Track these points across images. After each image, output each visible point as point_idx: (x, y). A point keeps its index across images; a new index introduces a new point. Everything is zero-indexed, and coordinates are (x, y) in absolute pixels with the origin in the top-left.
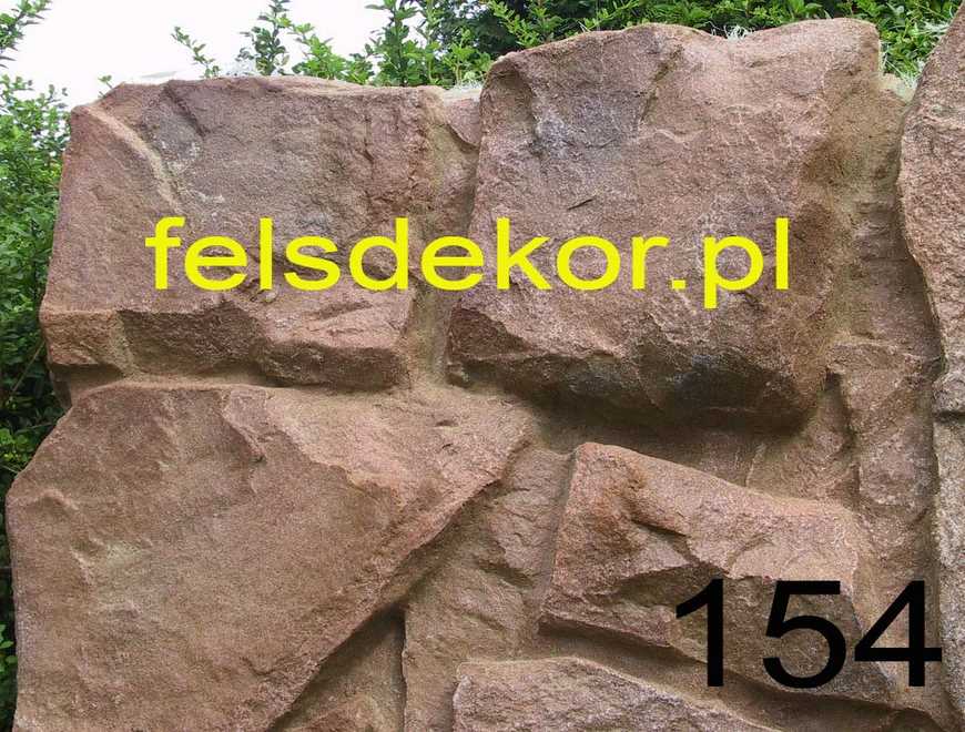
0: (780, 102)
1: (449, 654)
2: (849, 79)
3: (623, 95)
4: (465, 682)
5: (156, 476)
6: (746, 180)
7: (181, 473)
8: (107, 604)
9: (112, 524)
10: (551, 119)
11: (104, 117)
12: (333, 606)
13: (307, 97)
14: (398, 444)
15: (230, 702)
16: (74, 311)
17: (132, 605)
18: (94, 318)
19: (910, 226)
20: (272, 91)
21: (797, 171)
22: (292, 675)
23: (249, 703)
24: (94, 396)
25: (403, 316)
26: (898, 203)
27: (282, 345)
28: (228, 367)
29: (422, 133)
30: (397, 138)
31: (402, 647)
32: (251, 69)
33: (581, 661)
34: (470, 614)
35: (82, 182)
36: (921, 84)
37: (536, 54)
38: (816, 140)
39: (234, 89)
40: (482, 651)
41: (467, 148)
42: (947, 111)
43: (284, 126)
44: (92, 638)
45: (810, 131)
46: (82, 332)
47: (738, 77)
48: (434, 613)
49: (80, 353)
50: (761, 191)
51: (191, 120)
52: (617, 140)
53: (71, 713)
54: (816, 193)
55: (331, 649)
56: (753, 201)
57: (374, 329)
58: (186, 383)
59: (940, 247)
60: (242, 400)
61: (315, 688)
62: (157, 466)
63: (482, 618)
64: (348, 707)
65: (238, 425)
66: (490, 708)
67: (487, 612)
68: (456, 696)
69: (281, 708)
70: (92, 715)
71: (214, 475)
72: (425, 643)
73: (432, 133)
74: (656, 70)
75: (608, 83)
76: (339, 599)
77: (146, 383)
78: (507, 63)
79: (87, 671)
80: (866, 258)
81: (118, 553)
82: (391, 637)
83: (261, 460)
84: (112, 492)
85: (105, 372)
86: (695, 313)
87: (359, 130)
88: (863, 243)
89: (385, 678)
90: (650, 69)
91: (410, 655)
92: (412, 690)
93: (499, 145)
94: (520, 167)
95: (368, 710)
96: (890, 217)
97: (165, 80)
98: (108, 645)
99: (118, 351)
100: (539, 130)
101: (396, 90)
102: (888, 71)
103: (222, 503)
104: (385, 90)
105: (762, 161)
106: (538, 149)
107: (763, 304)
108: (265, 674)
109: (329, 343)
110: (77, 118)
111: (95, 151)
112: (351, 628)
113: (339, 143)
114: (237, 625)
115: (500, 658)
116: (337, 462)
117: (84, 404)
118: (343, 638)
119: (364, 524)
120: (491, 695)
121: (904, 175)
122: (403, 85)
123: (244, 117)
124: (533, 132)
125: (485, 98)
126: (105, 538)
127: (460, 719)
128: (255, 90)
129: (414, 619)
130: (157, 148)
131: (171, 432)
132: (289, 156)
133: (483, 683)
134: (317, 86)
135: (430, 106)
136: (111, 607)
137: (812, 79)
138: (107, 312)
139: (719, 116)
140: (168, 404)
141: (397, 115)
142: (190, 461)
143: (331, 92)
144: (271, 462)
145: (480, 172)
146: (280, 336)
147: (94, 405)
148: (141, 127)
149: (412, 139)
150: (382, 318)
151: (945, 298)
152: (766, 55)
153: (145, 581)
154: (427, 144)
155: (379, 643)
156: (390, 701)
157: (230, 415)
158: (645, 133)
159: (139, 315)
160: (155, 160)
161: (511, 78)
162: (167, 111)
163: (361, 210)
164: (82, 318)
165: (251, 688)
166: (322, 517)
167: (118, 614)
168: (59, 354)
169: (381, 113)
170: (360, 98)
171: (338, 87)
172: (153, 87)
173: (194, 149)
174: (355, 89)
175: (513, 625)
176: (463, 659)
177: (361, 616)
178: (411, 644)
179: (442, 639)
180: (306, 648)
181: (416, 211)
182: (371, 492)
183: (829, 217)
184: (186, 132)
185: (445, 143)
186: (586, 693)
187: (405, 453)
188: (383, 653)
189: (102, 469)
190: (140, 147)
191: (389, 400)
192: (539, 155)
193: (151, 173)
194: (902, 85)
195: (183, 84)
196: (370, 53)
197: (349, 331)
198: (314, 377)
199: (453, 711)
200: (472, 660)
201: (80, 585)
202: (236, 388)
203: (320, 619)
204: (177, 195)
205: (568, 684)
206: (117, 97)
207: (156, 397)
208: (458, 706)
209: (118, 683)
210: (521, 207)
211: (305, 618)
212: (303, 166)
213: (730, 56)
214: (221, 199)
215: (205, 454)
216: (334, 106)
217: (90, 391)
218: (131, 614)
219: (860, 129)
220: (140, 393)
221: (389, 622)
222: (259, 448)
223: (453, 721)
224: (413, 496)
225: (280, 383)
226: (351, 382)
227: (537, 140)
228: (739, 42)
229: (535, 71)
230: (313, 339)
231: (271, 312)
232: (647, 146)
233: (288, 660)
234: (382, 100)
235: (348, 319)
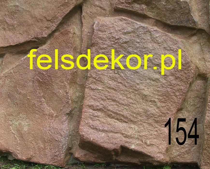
1: (93, 16)
4: (96, 22)
8: (11, 4)
12: (65, 5)
15: (42, 27)
17: (17, 4)
22: (56, 21)
23: (46, 27)
31: (82, 14)
33: (124, 18)
34: (98, 7)
40: (100, 15)
44: (8, 12)
48: (89, 6)
53: (5, 29)
55: (65, 15)
61: (62, 24)
63: (101, 7)
64: (69, 28)
66: (102, 29)
67: (102, 6)
68: (94, 26)
69: (54, 28)
70: (9, 30)
72: (87, 13)
76: (66, 3)
79: (8, 20)
82: (79, 12)
89: (78, 21)
91: (83, 16)
92: (84, 24)
95: (74, 29)
98: (13, 13)
108: (50, 20)
112: (69, 10)
114: (43, 9)
115: (105, 17)
118: (68, 12)
120: (103, 26)
127: (95, 31)
129: (84, 8)
133: (101, 23)
136: (13, 4)
155: (76, 13)
156: (79, 27)
165: (46, 24)
167: (14, 6)
175: (108, 9)
176: (96, 17)
177: (72, 7)
178: (84, 14)
179: (91, 12)
180: (59, 14)
186: (125, 25)
188: (77, 16)
199: (94, 29)
200: (98, 17)
203: (62, 8)
205: (121, 23)
208: (95, 28)
209: (15, 22)
211: (59, 7)
218: (17, 6)
221: (78, 8)
223: (94, 32)
233: (55, 17)
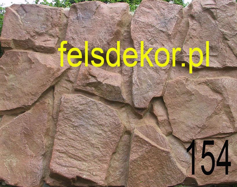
0: (114, 14)
1: (61, 93)
2: (124, 12)
3: (91, 11)
4: (63, 97)
5: (17, 65)
6: (108, 25)
7: (21, 64)
8: (9, 84)
9: (11, 71)
10: (80, 14)
11: (11, 9)
12: (44, 85)
13: (43, 8)
14: (55, 62)
15: (28, 99)
16: (5, 39)
17: (13, 84)
18: (8, 40)
19: (132, 34)
20: (38, 7)
21: (116, 25)
22: (37, 95)
23: (31, 99)
24: (8, 52)
25: (56, 42)
26: (130, 30)
27: (37, 46)
28: (29, 49)
29: (60, 15)
30: (57, 15)
31: (54, 92)
32: (35, 3)
33: (80, 95)
34: (64, 87)
35: (7, 19)
36: (135, 13)
37: (78, 4)
38: (119, 20)
39: (32, 6)
40: (66, 93)
41: (67, 17)
42: (138, 18)
43: (39, 12)
44: (7, 88)
45: (118, 19)
46: (6, 42)
47: (108, 10)
48: (59, 87)
49: (6, 45)
50: (111, 27)
51: (25, 10)
52: (90, 18)
53: (4, 99)
54: (119, 28)
55: (43, 92)
56: (109, 28)
57: (52, 44)
58: (23, 51)
59: (136, 37)
60: (31, 54)
61: (41, 97)
62: (18, 63)
63: (66, 88)
64: (46, 100)
65: (30, 58)
66: (67, 101)
67: (67, 87)
68: (62, 99)
69: (36, 100)
70: (7, 100)
71: (26, 65)
72: (58, 91)
73: (62, 15)
74: (96, 8)
75: (89, 9)
76: (45, 84)
77: (16, 50)
78: (74, 5)
79: (6, 93)
80: (125, 38)
81: (11, 76)
82: (52, 90)
83: (34, 63)
84: (11, 67)
85: (10, 48)
86: (100, 44)
87: (51, 13)
88: (125, 36)
89: (51, 96)
90: (95, 7)
92: (55, 98)
93: (72, 17)
94: (75, 21)
95: (49, 100)
96: (129, 32)
97: (21, 4)
98: (10, 90)
99: (12, 45)
100: (78, 15)
101: (57, 8)
102: (130, 11)
103: (28, 69)
104: (55, 8)
105: (111, 23)
106: (78, 18)
107: (110, 44)
108: (33, 95)
109: (45, 46)
110: (6, 9)
111: (9, 14)
112: (46, 88)
113: (47, 15)
114: (29, 87)
115: (68, 94)
116: (45, 64)
117: (7, 53)
118: (45, 90)
119: (49, 73)
120: (67, 99)
121: (131, 26)
122: (58, 7)
123: (33, 10)
124: (77, 16)
125: (70, 10)
126: (9, 74)
128: (35, 6)
129: (56, 88)
130: (19, 14)
131: (20, 58)
132: (40, 17)
133: (66, 97)
134: (44, 6)
135: (62, 10)
136: (10, 84)
137: (119, 11)
138: (11, 39)
139: (105, 15)
140: (20, 54)
141: (56, 12)
142: (23, 63)
143: (46, 7)
144: (35, 63)
145: (69, 21)
146: (37, 44)
147: (8, 53)
148: (17, 11)
149: (59, 15)
150: (53, 42)
151: (136, 45)
152: (113, 7)
153: (15, 80)
154: (61, 16)
155: (50, 91)
156: (52, 100)
157: (29, 56)
158: (94, 17)
159: (15, 40)
160: (19, 16)
161: (74, 7)
162: (21, 9)
163: (50, 26)
164: (7, 40)
165: (31, 97)
166: (42, 72)
167: (11, 85)
168: (3, 45)
169: (54, 11)
170: (51, 9)
171: (48, 7)
172: (19, 5)
173: (25, 15)
174: (50, 7)
175: (71, 89)
176: (63, 94)
177: (48, 87)
178: (55, 92)
179: (60, 91)
180: (39, 91)
181: (59, 26)
182: (50, 69)
183: (120, 32)
184: (24, 12)
185: (64, 16)
186: (81, 99)
187: (55, 63)
188: (51, 93)
189: (9, 63)
190: (17, 14)
191: (53, 55)
192: (78, 19)
193: (18, 18)
194: (132, 13)
195: (24, 5)
196: (53, 2)
197: (48, 44)
198: (42, 51)
199: (61, 101)
200: (64, 94)
201: (5, 81)
202: (30, 52)
203: (42, 87)
204: (22, 22)
205: (78, 98)
206: (13, 6)
207: (18, 53)
208: (62, 101)
209: (11, 95)
210: (75, 27)
211: (40, 87)
212: (42, 19)
213: (107, 7)
214: (29, 23)
215: (25, 62)
216: (47, 10)
217: (8, 51)
218: (13, 85)
219: (125, 19)
220: (15, 52)
221: (52, 88)
222: (33, 61)
223: (61, 103)
224: (56, 69)
225: (37, 51)
226: (48, 52)
227: (78, 17)
228: (108, 5)
229: (78, 6)
230: (42, 45)
231: (36, 41)
232: (94, 19)
233: (37, 93)
234: (54, 9)
235: (48, 42)
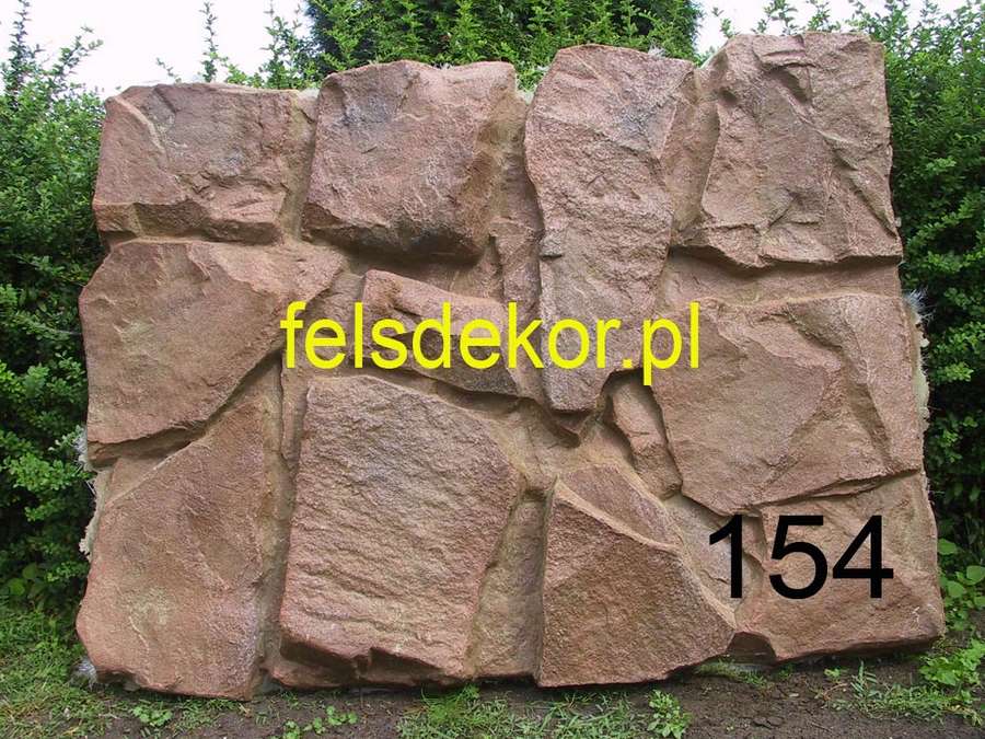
0: (468, 102)
1: (304, 375)
2: (501, 92)
3: (390, 96)
4: (312, 388)
5: (155, 288)
6: (450, 140)
7: (168, 286)
8: (132, 352)
9: (134, 311)
10: (354, 107)
12: (246, 352)
13: (229, 94)
14: (277, 271)
15: (196, 400)
16: (110, 203)
17: (145, 352)
18: (121, 207)
19: (530, 165)
20: (211, 90)
21: (475, 136)
22: (226, 386)
23: (205, 400)
24: (122, 247)
25: (279, 206)
26: (524, 153)
27: (218, 221)
28: (190, 232)
29: (288, 114)
30: (276, 115)
31: (281, 372)
33: (369, 377)
35: (113, 137)
36: (536, 95)
37: (347, 75)
38: (485, 121)
39: (192, 90)
40: (321, 373)
41: (311, 121)
42: (548, 110)
43: (217, 109)
44: (125, 369)
45: (482, 116)
46: (115, 214)
47: (447, 89)
49: (114, 225)
50: (458, 146)
51: (170, 106)
52: (387, 118)
53: (116, 405)
54: (484, 148)
55: (245, 373)
56: (454, 151)
57: (264, 213)
58: (169, 240)
59: (544, 176)
60: (198, 249)
61: (237, 393)
62: (155, 282)
64: (254, 401)
65: (196, 262)
66: (325, 401)
68: (308, 395)
69: (223, 402)
70: (127, 407)
71: (184, 287)
72: (293, 370)
73: (294, 113)
74: (407, 84)
75: (383, 90)
76: (250, 348)
77: (149, 240)
78: (331, 78)
79: (124, 386)
80: (508, 180)
81: (137, 327)
82: (275, 367)
83: (208, 279)
84: (133, 296)
85: (128, 235)
86: (424, 206)
87: (256, 111)
88: (507, 172)
89: (273, 386)
90: (403, 83)
91: (285, 375)
92: (286, 393)
93: (327, 120)
94: (338, 131)
95: (265, 402)
96: (521, 160)
97: (155, 84)
98: (134, 372)
99: (133, 224)
100: (348, 113)
101: (275, 91)
103: (189, 301)
104: (270, 91)
105: (459, 131)
106: (347, 122)
108: (212, 386)
109: (242, 220)
112: (255, 362)
113: (245, 118)
114: (199, 362)
115: (330, 376)
116: (246, 280)
117: (117, 251)
118: (252, 367)
119: (261, 311)
120: (326, 394)
121: (527, 140)
122: (279, 88)
123: (197, 104)
124: (345, 114)
125: (321, 96)
126: (130, 319)
127: (310, 406)
128: (202, 90)
130: (152, 119)
131: (162, 265)
132: (220, 124)
133: (322, 389)
134: (234, 88)
135: (292, 99)
136: (134, 354)
138: (128, 204)
139: (437, 108)
140: (160, 251)
141: (275, 104)
142: (172, 280)
143: (241, 92)
144: (213, 280)
145: (318, 134)
146: (217, 216)
147: (122, 252)
149: (283, 116)
150: (269, 207)
151: (546, 200)
152: (461, 78)
153: (151, 340)
154: (291, 119)
155: (269, 369)
156: (276, 398)
157: (192, 257)
158: (401, 115)
159: (144, 205)
160: (151, 126)
161: (334, 86)
162: (157, 101)
163: (257, 152)
164: (114, 207)
165: (206, 393)
166: (239, 307)
167: (138, 357)
168: (103, 226)
169: (267, 102)
170: (257, 95)
171: (245, 89)
172: (148, 88)
173: (171, 120)
174: (254, 90)
177: (260, 357)
178: (285, 370)
179: (301, 367)
180: (233, 373)
181: (286, 153)
182: (264, 295)
183: (491, 159)
184: (167, 111)
185: (301, 119)
186: (372, 392)
187: (281, 276)
188: (272, 375)
189: (127, 284)
191: (272, 249)
192: (347, 125)
195: (164, 86)
197: (252, 214)
198: (235, 238)
199: (307, 402)
200: (316, 378)
201: (118, 343)
202: (195, 242)
203: (240, 358)
204: (162, 144)
205: (364, 388)
207: (153, 247)
208: (309, 400)
209: (139, 391)
210: (339, 152)
211: (232, 358)
212: (229, 130)
213: (443, 78)
214: (185, 146)
215: (180, 276)
216: (243, 99)
217: (120, 244)
218: (145, 357)
219: (505, 117)
220: (145, 245)
221: (274, 360)
222: (207, 273)
223: (306, 407)
224: (285, 296)
225: (217, 240)
226: (253, 241)
227: (347, 118)
228: (447, 71)
229: (345, 83)
230: (233, 218)
231: (212, 204)
232: (402, 122)
233: (225, 379)
234: (268, 96)
235: (251, 208)
